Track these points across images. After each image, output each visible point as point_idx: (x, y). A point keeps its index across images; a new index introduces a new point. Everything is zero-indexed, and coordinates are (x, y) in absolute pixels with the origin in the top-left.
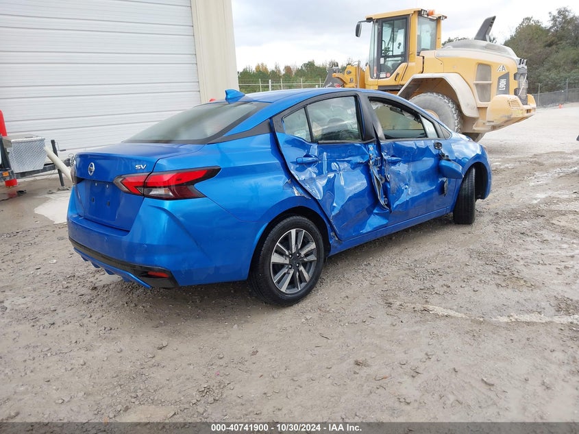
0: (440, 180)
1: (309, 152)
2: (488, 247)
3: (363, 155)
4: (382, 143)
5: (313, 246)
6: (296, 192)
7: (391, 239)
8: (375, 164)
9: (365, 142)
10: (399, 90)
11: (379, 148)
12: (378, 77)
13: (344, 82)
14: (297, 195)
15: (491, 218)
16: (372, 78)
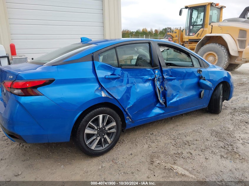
0: (200, 90)
1: (114, 72)
2: (224, 129)
3: (151, 75)
4: (164, 69)
5: (114, 124)
6: (103, 95)
7: (172, 119)
8: (159, 80)
9: (153, 68)
10: (198, 42)
11: (162, 71)
12: (189, 35)
13: (173, 37)
14: (103, 96)
15: (231, 111)
16: (186, 35)
